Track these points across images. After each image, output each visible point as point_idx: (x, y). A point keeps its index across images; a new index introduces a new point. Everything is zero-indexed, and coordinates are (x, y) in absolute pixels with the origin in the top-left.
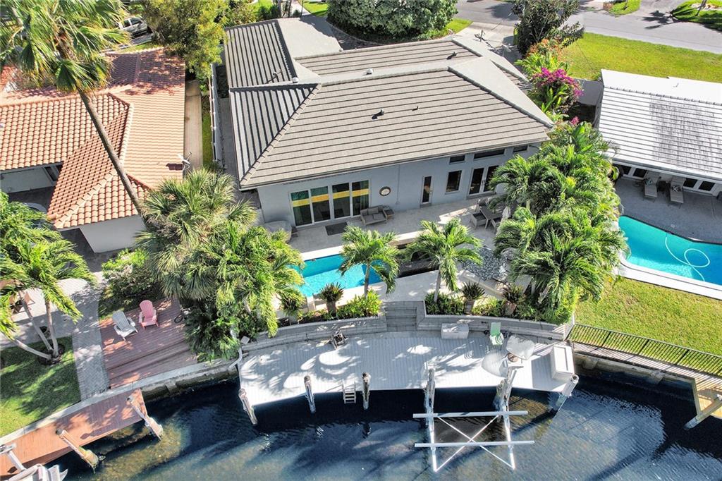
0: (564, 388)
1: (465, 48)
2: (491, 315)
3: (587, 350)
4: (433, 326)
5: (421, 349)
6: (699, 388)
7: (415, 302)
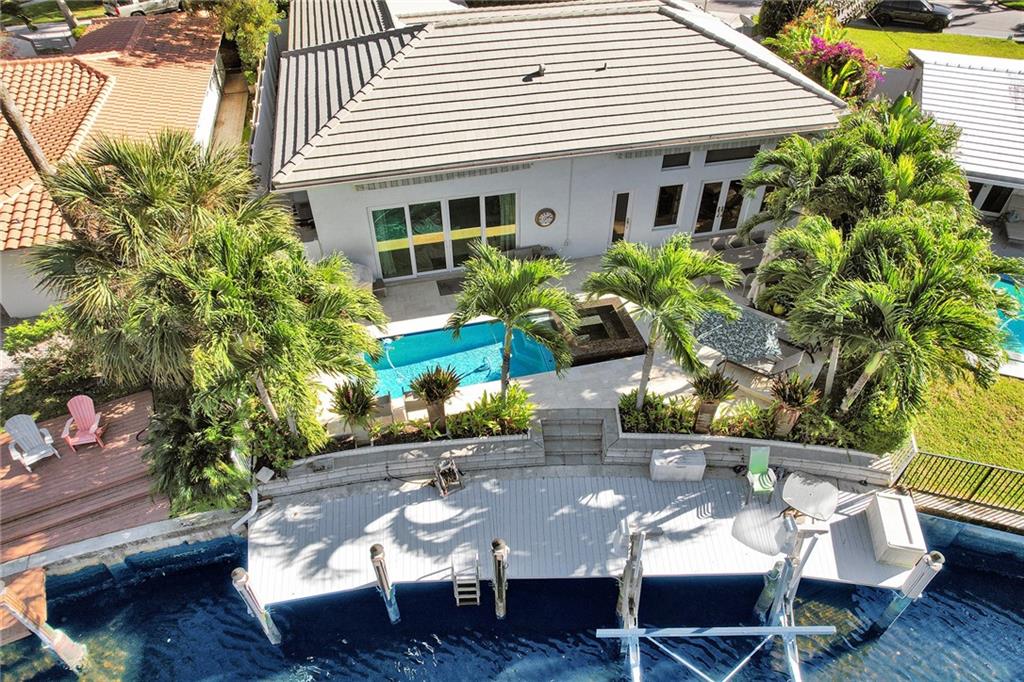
0: (904, 581)
2: (749, 435)
3: (941, 505)
4: (635, 455)
5: (607, 499)
7: (598, 410)
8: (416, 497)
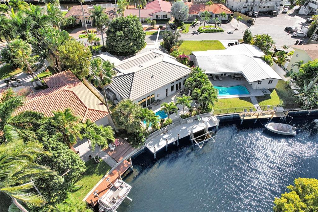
0: (217, 124)
1: (158, 54)
2: (196, 115)
3: (218, 116)
4: (185, 122)
5: (184, 128)
6: (240, 115)
7: (178, 118)
8: (163, 135)
